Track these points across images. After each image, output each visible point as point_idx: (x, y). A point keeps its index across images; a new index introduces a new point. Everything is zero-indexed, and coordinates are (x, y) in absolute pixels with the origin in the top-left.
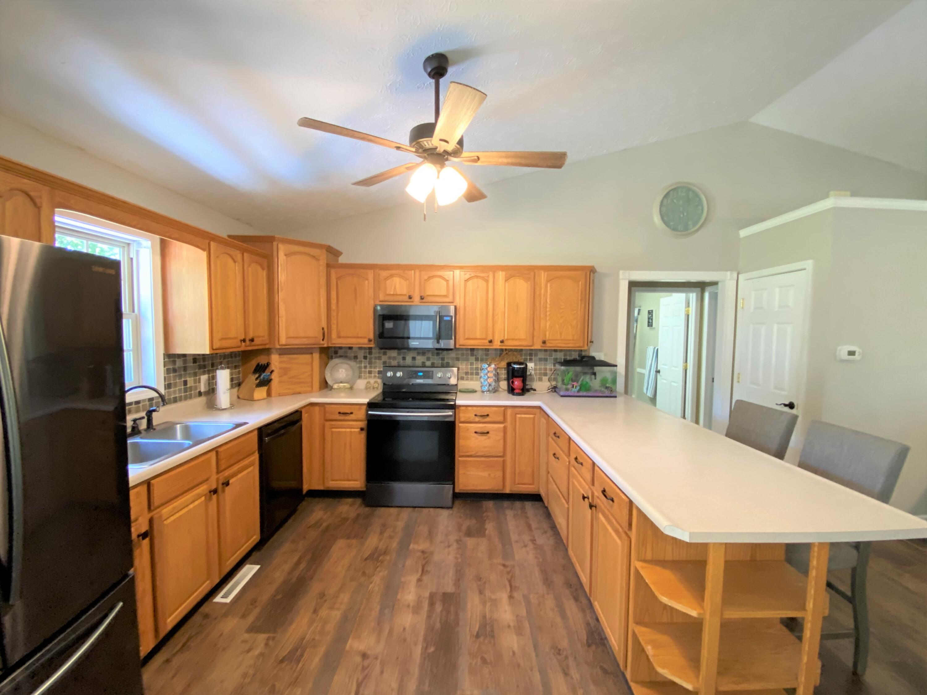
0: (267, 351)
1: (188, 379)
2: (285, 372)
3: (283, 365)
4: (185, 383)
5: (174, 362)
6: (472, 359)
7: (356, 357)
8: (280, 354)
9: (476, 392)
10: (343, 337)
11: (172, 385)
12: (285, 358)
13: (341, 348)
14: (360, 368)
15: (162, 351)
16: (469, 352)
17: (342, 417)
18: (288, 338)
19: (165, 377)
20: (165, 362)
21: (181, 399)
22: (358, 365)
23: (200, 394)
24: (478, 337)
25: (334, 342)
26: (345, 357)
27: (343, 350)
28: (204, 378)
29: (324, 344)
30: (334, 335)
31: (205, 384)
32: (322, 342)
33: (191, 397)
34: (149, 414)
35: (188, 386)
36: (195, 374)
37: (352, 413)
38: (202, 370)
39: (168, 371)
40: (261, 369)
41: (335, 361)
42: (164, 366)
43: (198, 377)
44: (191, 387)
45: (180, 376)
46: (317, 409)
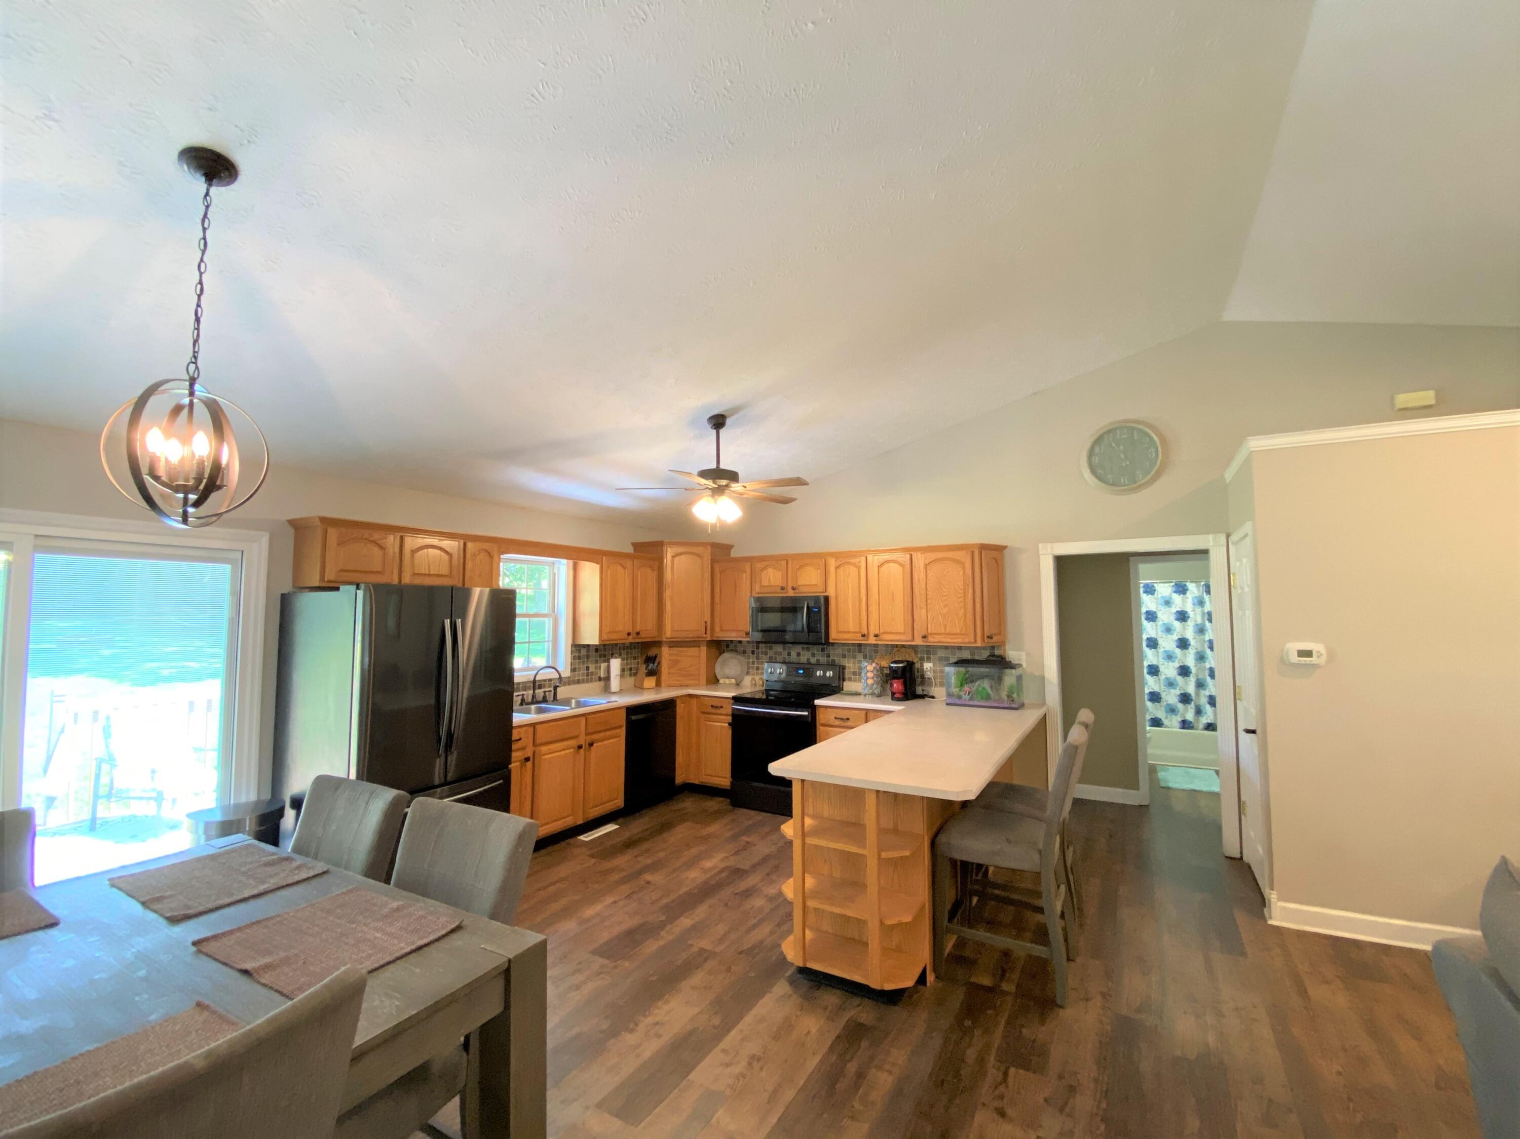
0: (657, 644)
1: (590, 665)
2: (674, 663)
3: (673, 658)
4: (588, 668)
5: (579, 651)
6: (860, 656)
7: (744, 652)
8: (669, 647)
9: (860, 694)
10: (727, 631)
11: (577, 669)
12: (675, 650)
13: (731, 641)
14: (748, 663)
15: (570, 642)
16: (856, 648)
17: (714, 711)
18: (673, 631)
19: (571, 663)
20: (572, 651)
21: (583, 681)
22: (747, 660)
23: (600, 679)
24: (852, 630)
25: (717, 635)
26: (735, 651)
27: (733, 644)
28: (603, 665)
29: (706, 637)
30: (717, 629)
31: (604, 671)
32: (704, 635)
33: (591, 681)
34: (556, 688)
35: (590, 671)
36: (596, 662)
37: (722, 707)
38: (602, 659)
39: (574, 658)
40: (651, 660)
41: (726, 655)
42: (572, 654)
43: (599, 664)
44: (592, 672)
45: (584, 663)
46: (694, 701)
